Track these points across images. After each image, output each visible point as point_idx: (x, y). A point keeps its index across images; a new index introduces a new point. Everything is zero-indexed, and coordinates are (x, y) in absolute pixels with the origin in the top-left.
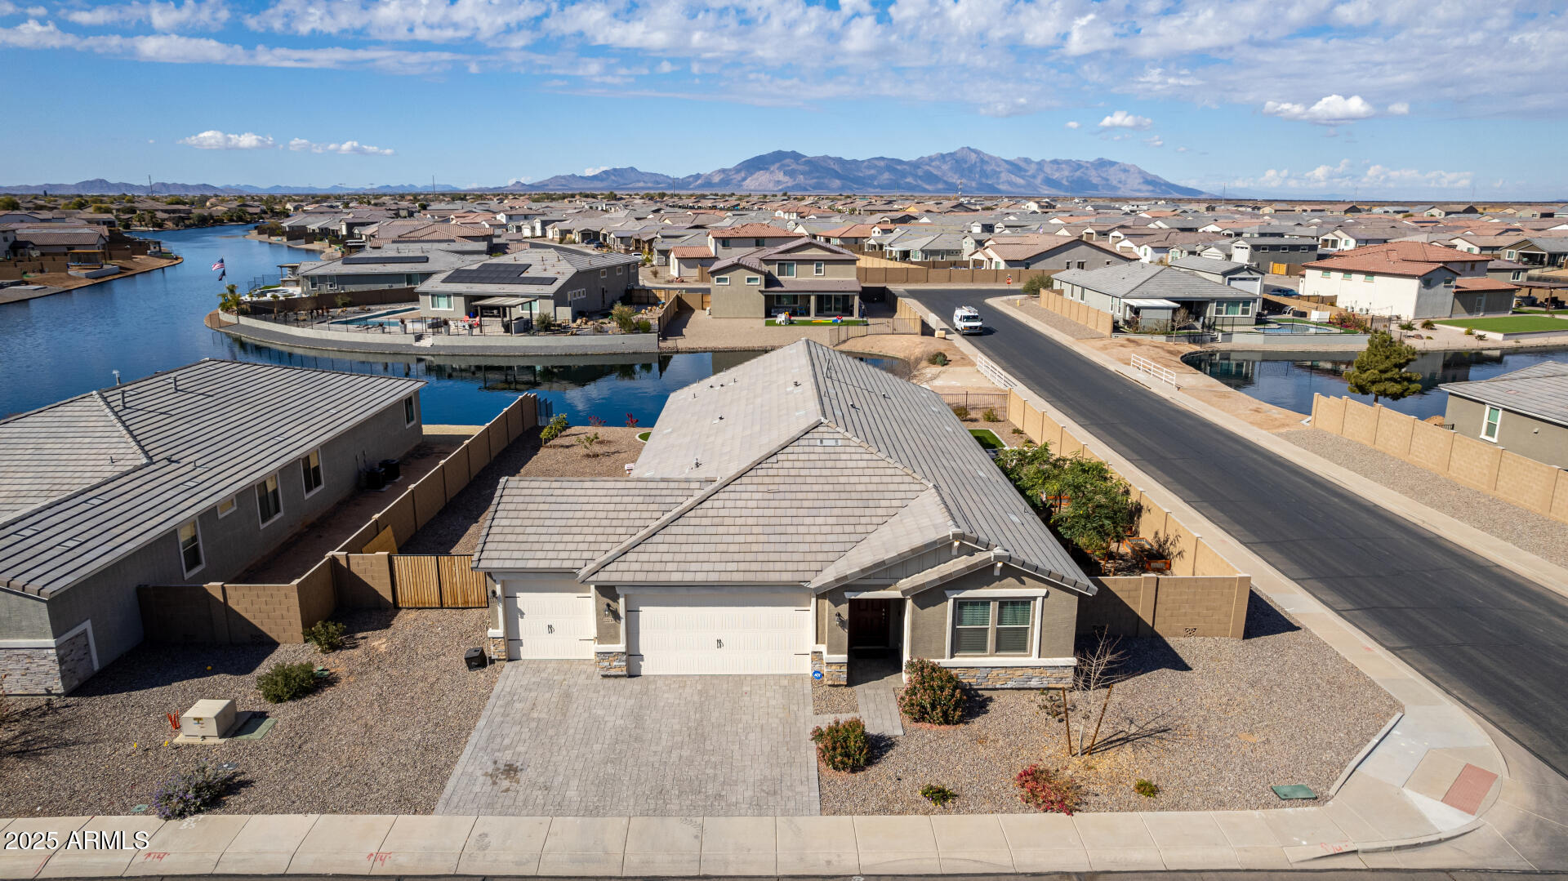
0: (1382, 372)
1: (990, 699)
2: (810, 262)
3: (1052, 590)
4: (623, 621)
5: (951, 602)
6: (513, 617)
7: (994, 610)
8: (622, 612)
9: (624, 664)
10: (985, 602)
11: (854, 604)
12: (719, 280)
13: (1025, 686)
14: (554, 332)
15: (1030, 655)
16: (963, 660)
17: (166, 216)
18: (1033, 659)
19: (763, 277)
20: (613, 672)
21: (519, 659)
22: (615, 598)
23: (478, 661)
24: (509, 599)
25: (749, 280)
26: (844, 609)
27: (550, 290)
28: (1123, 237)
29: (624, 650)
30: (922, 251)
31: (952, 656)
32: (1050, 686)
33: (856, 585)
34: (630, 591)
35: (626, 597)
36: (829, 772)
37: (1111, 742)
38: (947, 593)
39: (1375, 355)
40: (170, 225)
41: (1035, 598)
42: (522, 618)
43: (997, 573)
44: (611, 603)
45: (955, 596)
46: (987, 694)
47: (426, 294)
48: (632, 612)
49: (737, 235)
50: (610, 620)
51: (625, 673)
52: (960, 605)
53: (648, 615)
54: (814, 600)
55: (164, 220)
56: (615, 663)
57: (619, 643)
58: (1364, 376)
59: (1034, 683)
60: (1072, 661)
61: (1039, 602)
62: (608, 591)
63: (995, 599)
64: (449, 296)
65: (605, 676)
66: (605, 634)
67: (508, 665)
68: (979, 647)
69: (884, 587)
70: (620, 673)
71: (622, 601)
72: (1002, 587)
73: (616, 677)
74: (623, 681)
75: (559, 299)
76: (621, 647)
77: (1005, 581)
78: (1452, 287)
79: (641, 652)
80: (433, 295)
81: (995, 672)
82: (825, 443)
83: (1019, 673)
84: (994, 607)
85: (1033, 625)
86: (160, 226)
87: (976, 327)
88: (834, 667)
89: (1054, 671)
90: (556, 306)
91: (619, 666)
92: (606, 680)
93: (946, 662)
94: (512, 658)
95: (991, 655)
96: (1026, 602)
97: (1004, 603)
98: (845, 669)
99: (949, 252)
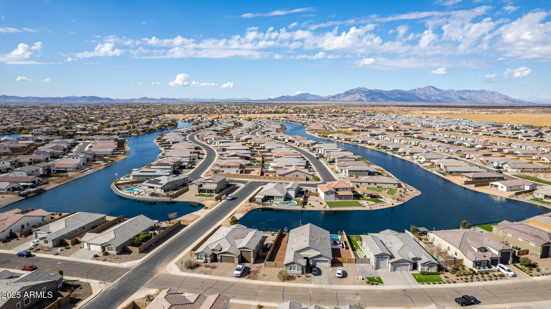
2: (209, 183)
12: (190, 186)
16: (109, 251)
19: (198, 186)
21: (84, 248)
23: (81, 248)
25: (195, 186)
27: (161, 186)
40: (141, 133)
42: (84, 244)
47: (143, 185)
48: (89, 245)
52: (108, 247)
56: (89, 249)
62: (87, 243)
64: (146, 186)
78: (334, 194)
86: (138, 134)
90: (160, 190)
93: (107, 251)
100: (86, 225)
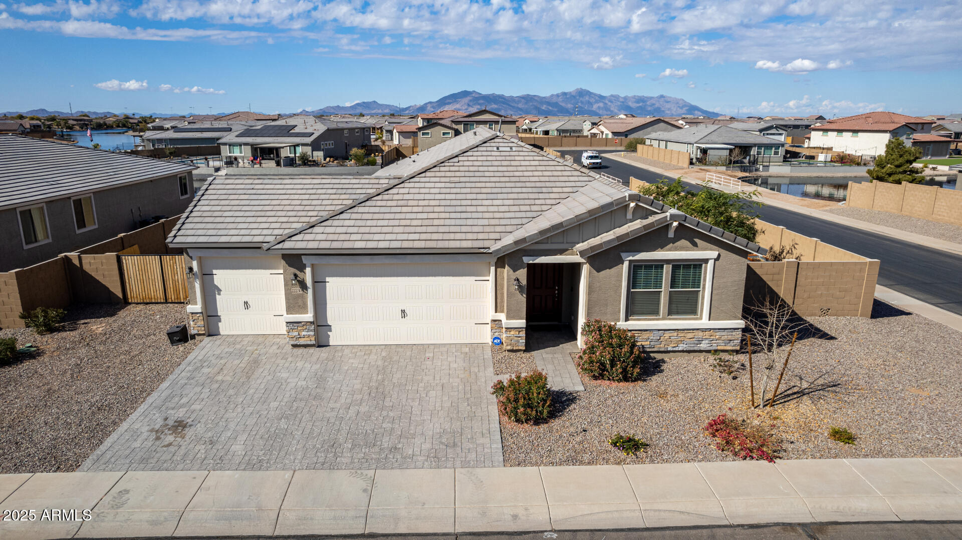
0: (898, 166)
1: (663, 361)
3: (724, 253)
4: (310, 291)
5: (626, 264)
6: (210, 293)
7: (667, 273)
8: (309, 281)
9: (312, 333)
10: (658, 265)
11: (532, 268)
12: (423, 134)
13: (696, 348)
14: (310, 166)
15: (701, 318)
16: (637, 323)
17: (75, 122)
18: (704, 322)
19: (453, 131)
20: (302, 341)
21: (218, 334)
22: (302, 268)
23: (180, 336)
24: (206, 276)
25: (444, 134)
26: (522, 274)
27: (309, 140)
28: (684, 124)
29: (311, 320)
30: (557, 130)
31: (627, 319)
32: (719, 348)
33: (534, 250)
34: (315, 260)
35: (313, 267)
36: (512, 426)
37: (789, 395)
38: (623, 255)
39: (892, 155)
40: (77, 128)
41: (706, 261)
42: (219, 294)
43: (671, 234)
44: (298, 273)
45: (631, 258)
46: (658, 356)
47: (225, 144)
48: (319, 283)
49: (436, 117)
50: (297, 290)
51: (313, 342)
52: (635, 267)
53: (335, 285)
54: (493, 269)
55: (74, 125)
56: (304, 333)
57: (307, 313)
58: (884, 171)
59: (704, 346)
60: (741, 323)
61: (711, 264)
62: (294, 260)
63: (668, 262)
64: (240, 145)
65: (294, 346)
66: (294, 305)
67: (207, 340)
68: (652, 311)
69: (561, 252)
70: (309, 343)
71: (308, 270)
72: (676, 249)
73: (306, 346)
74: (312, 350)
75: (315, 146)
76: (309, 316)
77: (678, 243)
78: (911, 138)
79: (329, 323)
80: (230, 145)
81: (667, 335)
82: (501, 149)
83: (690, 335)
84: (667, 270)
85: (704, 288)
86: (71, 128)
87: (597, 163)
88: (512, 333)
89: (723, 334)
90: (312, 151)
91: (308, 335)
92: (296, 350)
93: (622, 324)
94: (212, 332)
95: (664, 319)
96: (697, 265)
97: (678, 266)
98: (523, 334)
99: (574, 131)
100: (98, 193)
